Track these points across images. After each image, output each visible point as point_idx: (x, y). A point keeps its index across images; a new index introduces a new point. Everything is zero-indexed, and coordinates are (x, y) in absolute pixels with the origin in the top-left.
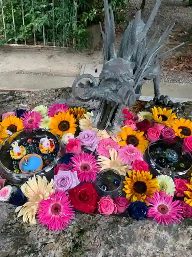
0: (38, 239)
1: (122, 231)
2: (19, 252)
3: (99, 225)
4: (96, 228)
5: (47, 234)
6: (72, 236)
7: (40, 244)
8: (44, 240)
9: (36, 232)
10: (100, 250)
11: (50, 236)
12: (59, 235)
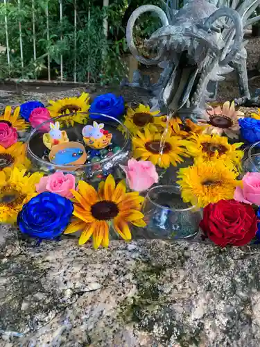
0: (65, 283)
1: (237, 267)
2: (24, 306)
3: (187, 258)
4: (183, 262)
5: (84, 276)
6: (135, 277)
7: (68, 293)
8: (78, 285)
9: (62, 272)
10: (197, 301)
11: (89, 279)
12: (108, 277)
